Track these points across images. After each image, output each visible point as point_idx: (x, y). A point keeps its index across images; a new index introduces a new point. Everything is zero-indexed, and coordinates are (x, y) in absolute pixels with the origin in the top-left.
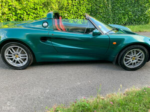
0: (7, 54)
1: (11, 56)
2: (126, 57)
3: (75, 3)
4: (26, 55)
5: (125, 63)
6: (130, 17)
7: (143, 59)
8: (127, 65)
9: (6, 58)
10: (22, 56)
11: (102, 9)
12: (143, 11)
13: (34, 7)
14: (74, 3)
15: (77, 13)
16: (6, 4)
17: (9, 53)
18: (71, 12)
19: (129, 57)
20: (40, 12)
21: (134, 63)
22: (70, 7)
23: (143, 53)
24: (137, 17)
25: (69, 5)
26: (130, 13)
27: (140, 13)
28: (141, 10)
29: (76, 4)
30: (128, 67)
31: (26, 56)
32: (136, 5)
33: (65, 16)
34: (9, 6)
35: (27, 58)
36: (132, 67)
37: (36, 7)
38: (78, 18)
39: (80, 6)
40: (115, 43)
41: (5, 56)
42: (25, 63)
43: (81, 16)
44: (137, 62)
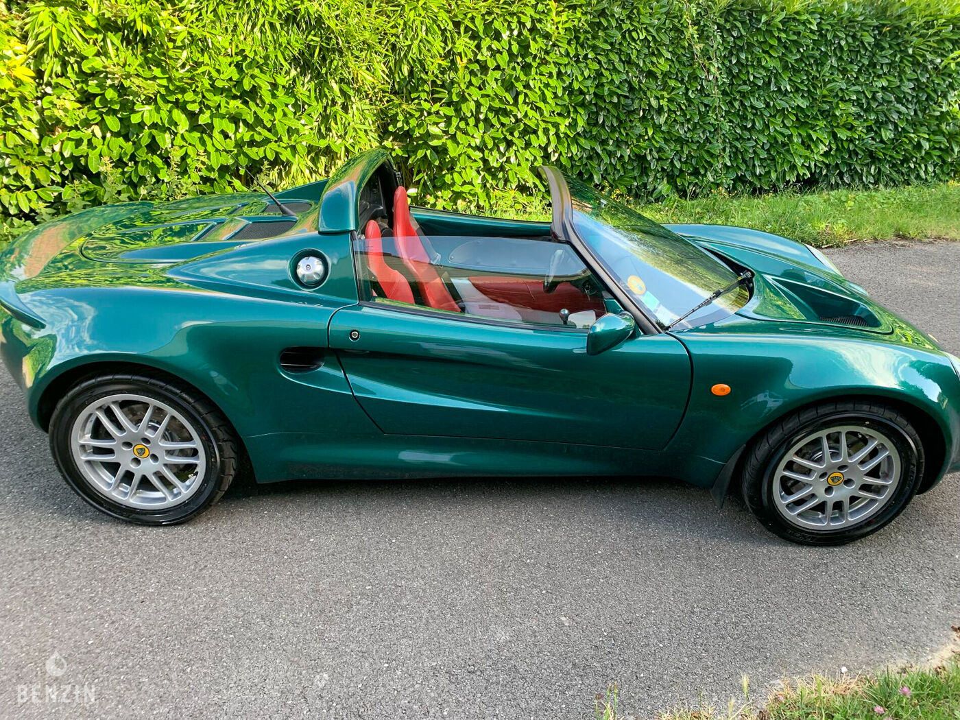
0: (87, 439)
1: (110, 451)
2: (790, 466)
3: (494, 53)
4: (197, 444)
5: (782, 502)
6: (843, 135)
7: (891, 483)
8: (792, 515)
9: (81, 459)
10: (170, 452)
11: (665, 86)
12: (926, 96)
13: (239, 83)
14: (484, 55)
15: (506, 113)
16: (64, 64)
17: (98, 431)
18: (468, 108)
19: (808, 472)
20: (272, 109)
21: (838, 506)
22: (462, 76)
23: (890, 451)
24: (887, 134)
25: (453, 66)
26: (845, 110)
27: (909, 111)
28: (919, 87)
29: (503, 59)
30: (802, 522)
31: (195, 453)
32: (884, 57)
33: (428, 134)
34: (84, 76)
35: (201, 462)
36: (822, 524)
37: (247, 85)
38: (509, 144)
39: (526, 68)
40: (721, 389)
41: (75, 448)
42: (186, 489)
43: (527, 131)
44: (853, 499)
